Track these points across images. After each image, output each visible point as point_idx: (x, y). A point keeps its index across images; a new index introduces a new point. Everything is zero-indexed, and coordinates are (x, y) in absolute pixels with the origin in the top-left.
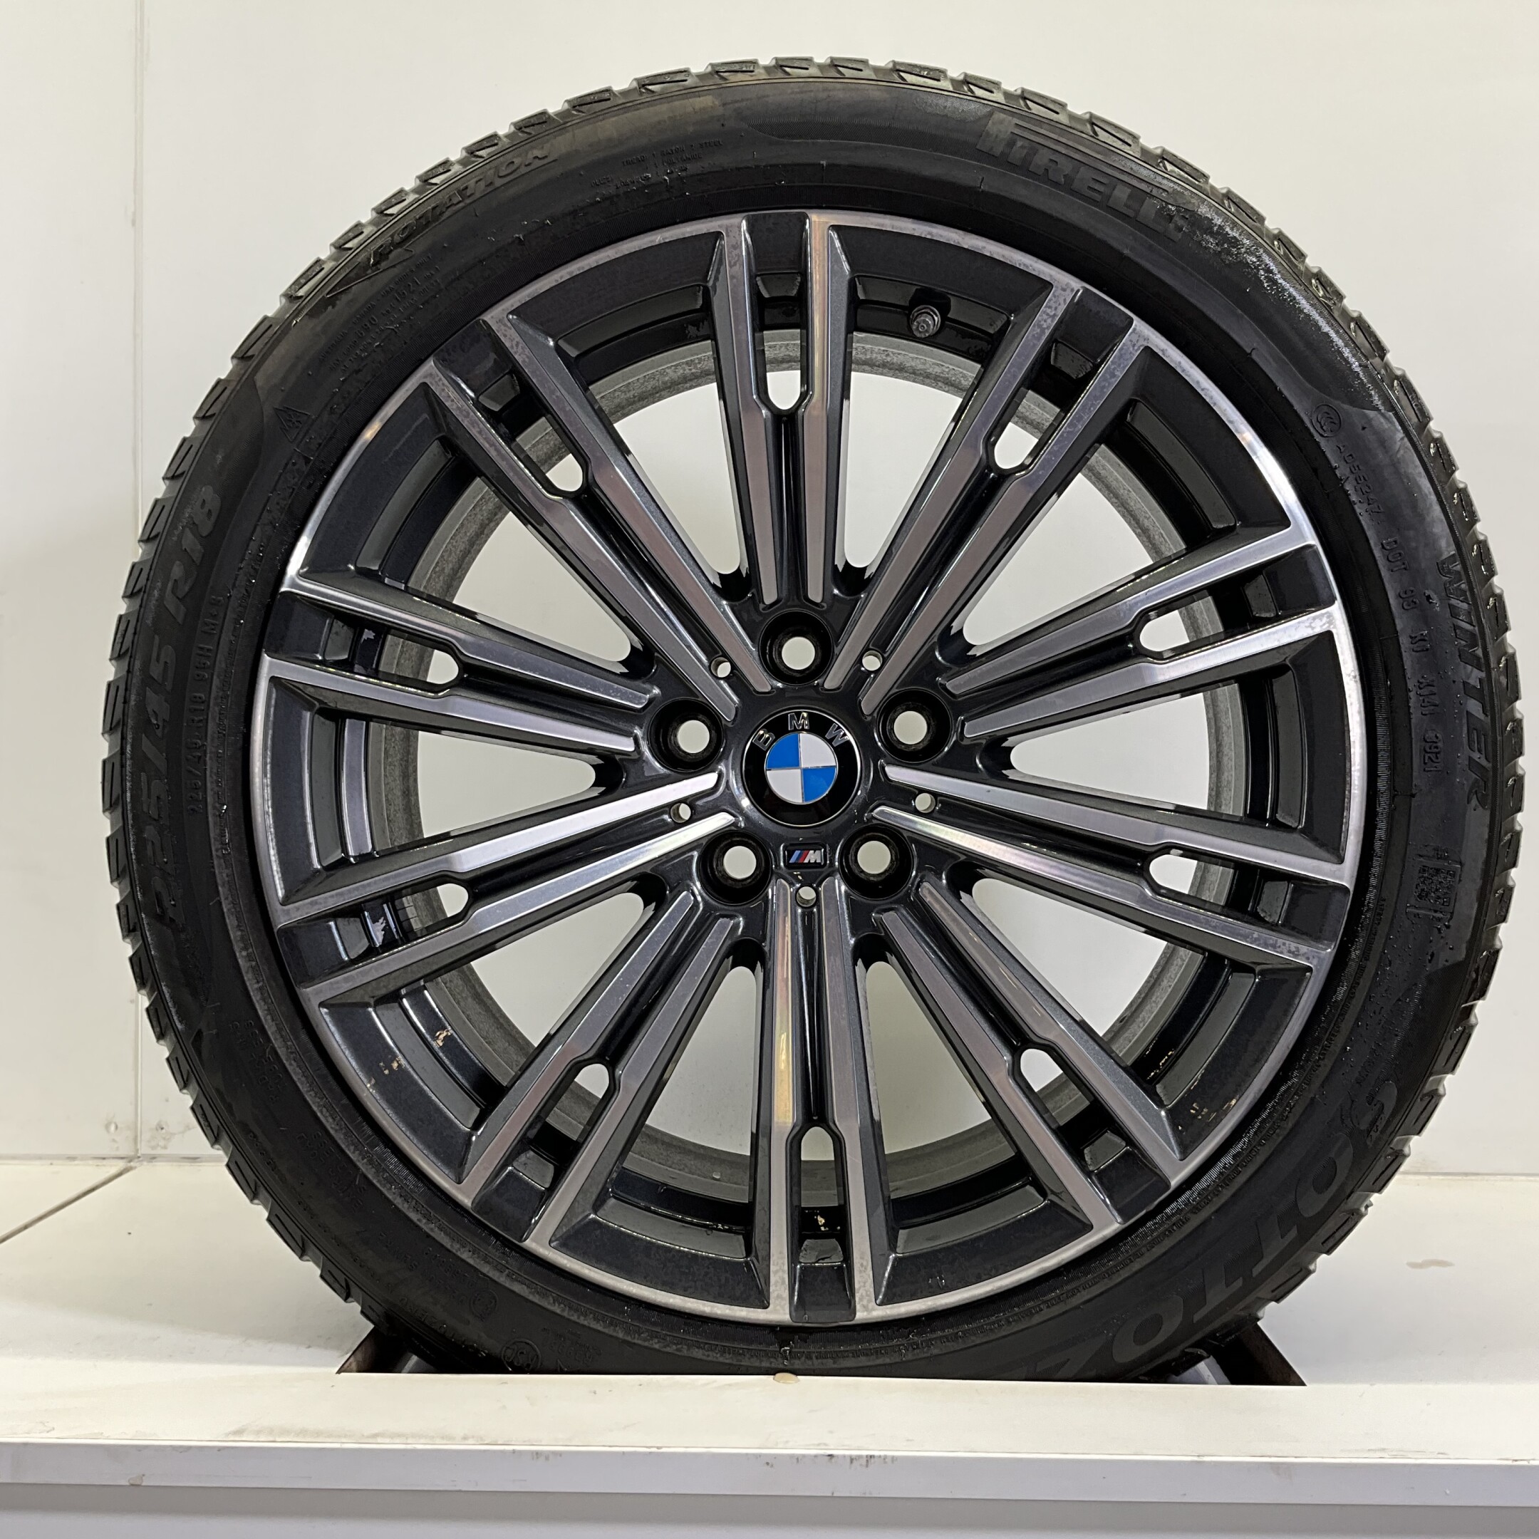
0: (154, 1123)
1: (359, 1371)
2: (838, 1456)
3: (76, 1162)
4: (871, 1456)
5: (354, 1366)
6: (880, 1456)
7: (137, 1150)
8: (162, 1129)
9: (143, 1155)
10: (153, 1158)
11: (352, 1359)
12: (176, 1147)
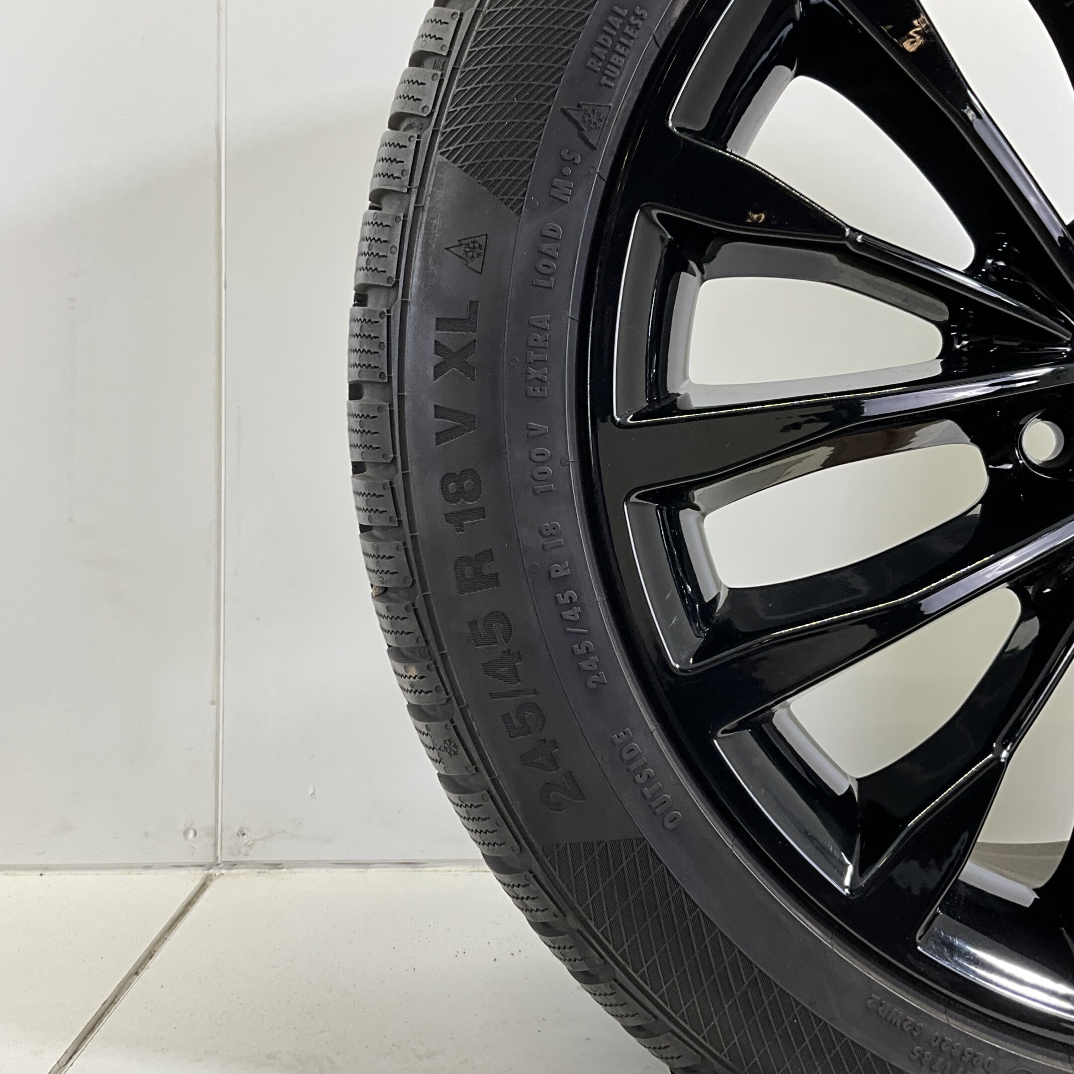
0: (237, 829)
3: (152, 871)
7: (218, 857)
8: (244, 834)
9: (223, 862)
10: (233, 865)
12: (257, 855)
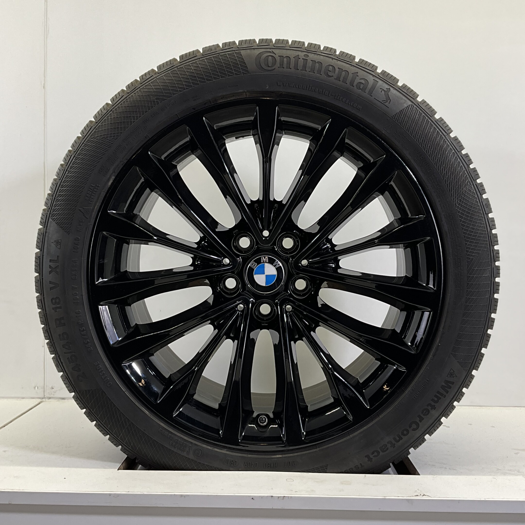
0: (51, 386)
1: (124, 469)
2: (274, 496)
3: (24, 399)
4: (284, 496)
5: (122, 468)
6: (287, 496)
7: (45, 396)
8: (53, 388)
9: (47, 397)
10: (50, 398)
11: (122, 466)
12: (58, 395)
